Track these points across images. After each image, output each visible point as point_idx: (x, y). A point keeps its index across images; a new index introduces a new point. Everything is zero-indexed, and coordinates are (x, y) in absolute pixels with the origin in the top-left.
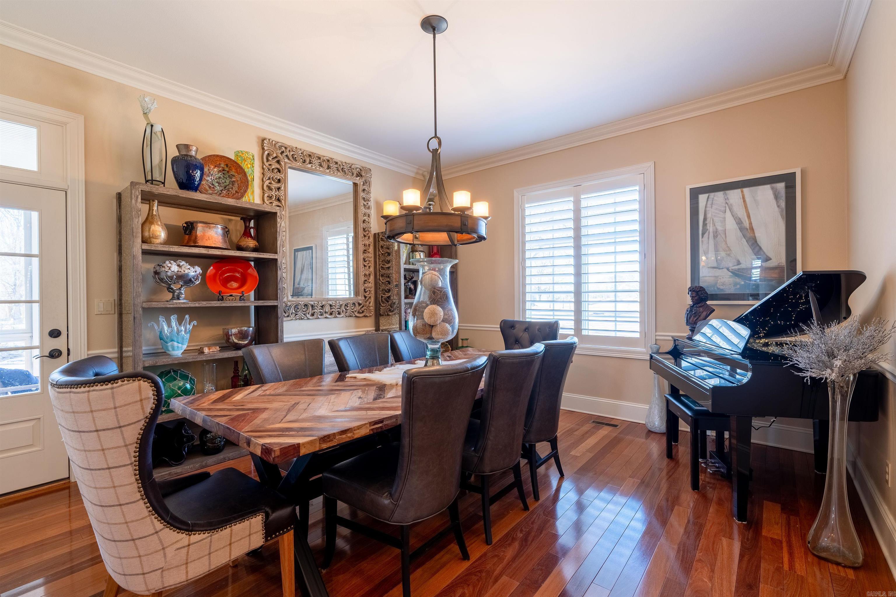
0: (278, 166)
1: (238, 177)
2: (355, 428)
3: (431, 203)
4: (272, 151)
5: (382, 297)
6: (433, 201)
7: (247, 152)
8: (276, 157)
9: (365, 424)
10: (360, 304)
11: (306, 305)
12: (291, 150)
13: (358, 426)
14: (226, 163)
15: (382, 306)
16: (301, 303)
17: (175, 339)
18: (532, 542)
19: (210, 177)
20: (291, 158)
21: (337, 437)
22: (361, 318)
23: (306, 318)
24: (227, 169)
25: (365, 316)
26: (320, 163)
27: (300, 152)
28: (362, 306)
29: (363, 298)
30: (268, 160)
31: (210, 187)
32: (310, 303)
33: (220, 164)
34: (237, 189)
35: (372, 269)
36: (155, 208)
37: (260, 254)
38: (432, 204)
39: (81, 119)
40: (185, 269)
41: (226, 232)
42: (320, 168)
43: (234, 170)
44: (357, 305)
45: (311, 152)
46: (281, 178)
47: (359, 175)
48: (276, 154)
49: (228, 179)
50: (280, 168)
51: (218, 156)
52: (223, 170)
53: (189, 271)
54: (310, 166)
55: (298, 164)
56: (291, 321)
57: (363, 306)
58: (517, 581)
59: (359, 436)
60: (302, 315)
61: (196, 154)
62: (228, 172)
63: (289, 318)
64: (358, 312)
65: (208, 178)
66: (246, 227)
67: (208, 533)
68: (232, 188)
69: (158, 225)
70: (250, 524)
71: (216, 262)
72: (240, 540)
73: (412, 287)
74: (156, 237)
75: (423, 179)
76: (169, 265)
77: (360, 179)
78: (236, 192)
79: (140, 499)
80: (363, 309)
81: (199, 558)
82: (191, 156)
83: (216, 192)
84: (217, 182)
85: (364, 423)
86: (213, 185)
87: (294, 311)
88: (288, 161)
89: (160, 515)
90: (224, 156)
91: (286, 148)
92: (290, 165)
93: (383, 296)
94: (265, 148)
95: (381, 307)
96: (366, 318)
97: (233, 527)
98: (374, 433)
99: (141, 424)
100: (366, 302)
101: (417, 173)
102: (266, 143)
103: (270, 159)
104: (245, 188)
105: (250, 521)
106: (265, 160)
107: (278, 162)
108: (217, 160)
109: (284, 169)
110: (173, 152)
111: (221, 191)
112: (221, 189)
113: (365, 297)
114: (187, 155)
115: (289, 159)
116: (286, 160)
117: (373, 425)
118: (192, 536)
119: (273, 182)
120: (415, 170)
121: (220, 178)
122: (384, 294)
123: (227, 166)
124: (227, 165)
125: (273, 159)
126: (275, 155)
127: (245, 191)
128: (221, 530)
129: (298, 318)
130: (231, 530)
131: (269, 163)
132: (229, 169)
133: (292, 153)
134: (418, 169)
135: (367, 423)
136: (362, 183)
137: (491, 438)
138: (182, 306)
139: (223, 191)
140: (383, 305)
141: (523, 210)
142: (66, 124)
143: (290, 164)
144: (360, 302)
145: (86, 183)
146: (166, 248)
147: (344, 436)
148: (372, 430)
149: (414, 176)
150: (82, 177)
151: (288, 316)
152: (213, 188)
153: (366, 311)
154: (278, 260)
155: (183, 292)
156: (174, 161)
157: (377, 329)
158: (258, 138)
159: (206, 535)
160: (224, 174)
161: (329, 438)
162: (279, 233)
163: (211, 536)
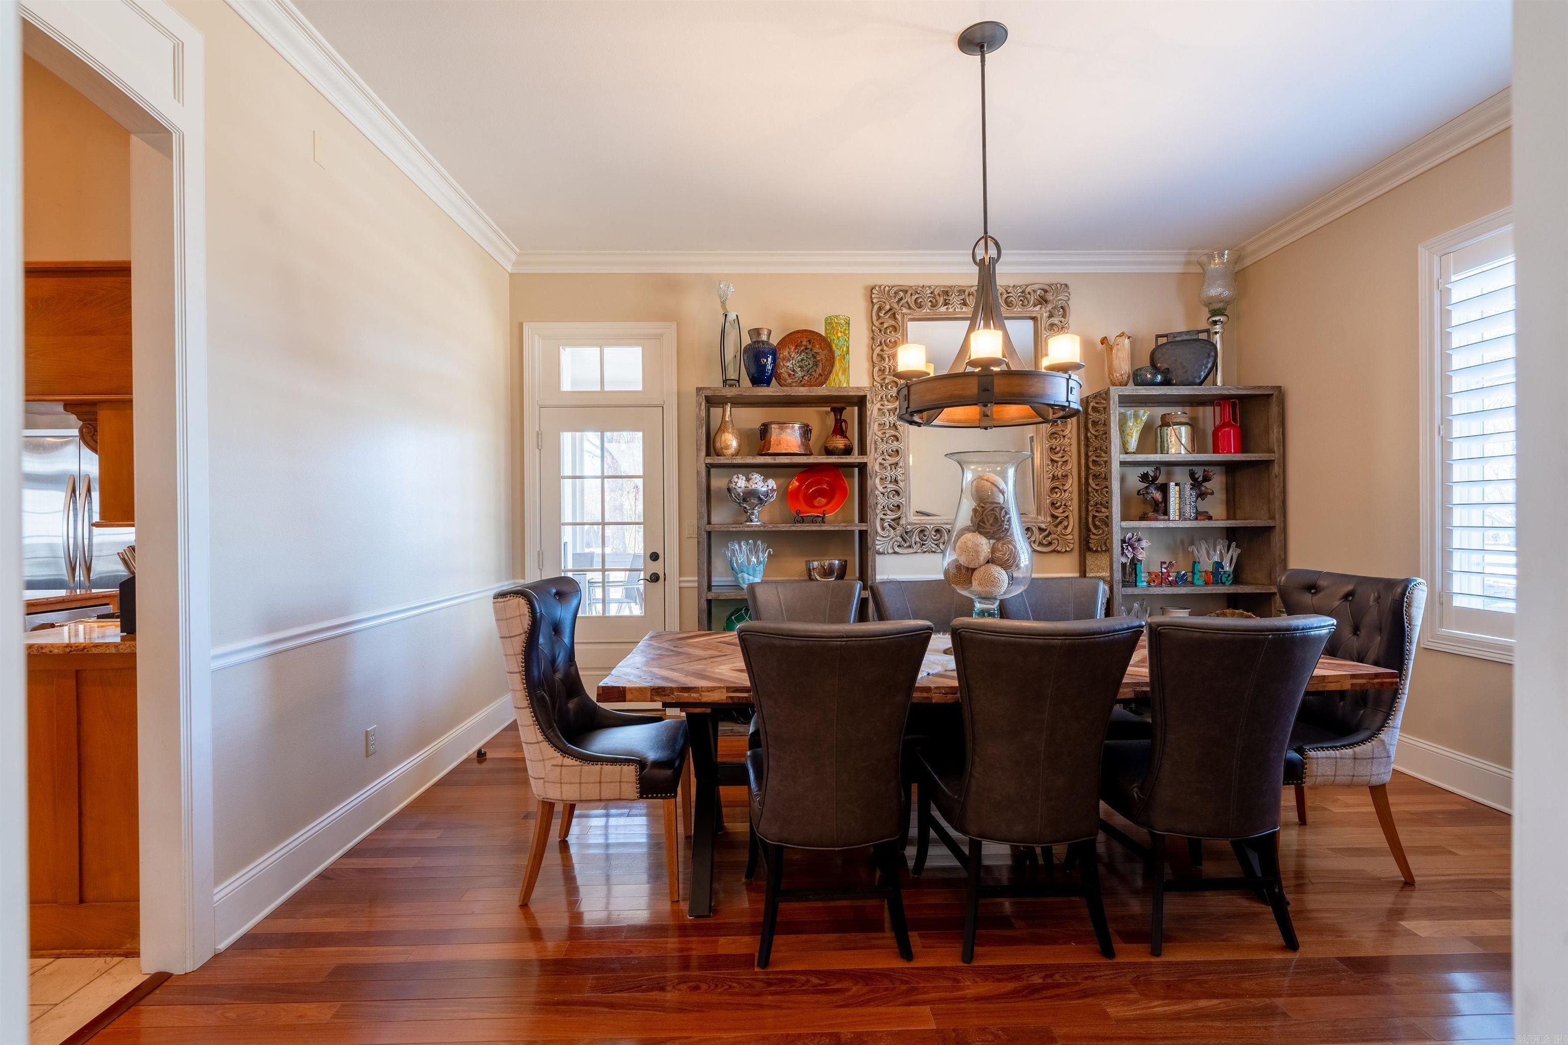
0: (893, 323)
1: (822, 355)
2: (703, 689)
3: (1217, 318)
4: (884, 302)
5: (1094, 517)
6: (1223, 314)
7: (837, 317)
8: (890, 309)
9: (720, 688)
10: (1041, 530)
11: (937, 531)
12: (913, 292)
13: (707, 687)
14: (808, 339)
15: (1094, 534)
16: (928, 526)
17: (745, 569)
18: (1041, 998)
19: (791, 362)
20: (913, 305)
21: (676, 693)
22: (1046, 555)
23: (939, 551)
24: (810, 347)
25: (1054, 551)
26: (963, 299)
27: (929, 291)
28: (1046, 533)
29: (1049, 519)
30: (879, 317)
31: (789, 375)
32: (944, 526)
33: (801, 342)
34: (821, 371)
35: (1073, 466)
36: (728, 413)
37: (842, 458)
38: (1219, 321)
39: (674, 326)
40: (752, 484)
41: (806, 431)
42: (962, 309)
43: (817, 346)
44: (1036, 531)
45: (945, 287)
46: (897, 339)
47: (1043, 301)
48: (890, 305)
49: (812, 359)
50: (896, 324)
51: (799, 332)
52: (806, 349)
53: (757, 486)
54: (943, 309)
55: (925, 311)
56: (916, 554)
57: (1050, 534)
58: (937, 1024)
59: (709, 701)
60: (933, 545)
61: (769, 338)
62: (811, 350)
63: (911, 550)
64: (1040, 543)
65: (788, 364)
66: (836, 420)
67: (580, 762)
68: (815, 371)
69: (728, 432)
70: (621, 770)
71: (801, 472)
72: (610, 782)
73: (1158, 496)
74: (727, 447)
75: (1201, 271)
76: (736, 480)
77: (1041, 308)
78: (820, 375)
79: (527, 707)
80: (1049, 539)
81: (571, 783)
82: (763, 342)
83: (796, 380)
84: (800, 367)
85: (719, 685)
86: (794, 371)
87: (918, 539)
88: (908, 311)
89: (541, 727)
90: (806, 330)
91: (906, 292)
92: (910, 316)
93: (1097, 514)
94: (875, 301)
95: (1092, 536)
96: (1060, 554)
97: (604, 766)
98: (734, 704)
99: (523, 637)
100: (1056, 526)
101: (1188, 263)
102: (876, 292)
103: (882, 315)
104: (830, 368)
105: (622, 768)
106: (875, 318)
107: (894, 316)
108: (798, 337)
109: (900, 324)
110: (747, 340)
111: (803, 377)
112: (803, 374)
113: (1054, 517)
114: (758, 342)
115: (910, 308)
116: (905, 310)
117: (732, 692)
118: (566, 758)
119: (885, 348)
120: (1181, 259)
121: (803, 360)
122: (1097, 511)
123: (810, 343)
124: (809, 341)
125: (886, 313)
126: (888, 307)
127: (830, 372)
128: (593, 765)
129: (925, 550)
130: (602, 769)
131: (881, 321)
132: (812, 346)
133: (914, 297)
134: (1189, 254)
135: (724, 688)
136: (1046, 315)
137: (976, 775)
138: (757, 529)
139: (805, 378)
140: (1094, 531)
141: (1445, 294)
142: (662, 335)
143: (909, 314)
144: (1043, 526)
145: (678, 393)
146: (739, 460)
147: (686, 695)
148: (731, 698)
149: (1181, 271)
150: (675, 389)
151: (910, 546)
152: (794, 375)
153: (1056, 542)
154: (868, 464)
155: (755, 512)
156: (748, 349)
157: (1083, 574)
158: (866, 288)
159: (577, 763)
160: (807, 353)
161: (664, 692)
162: (870, 424)
163: (582, 765)
